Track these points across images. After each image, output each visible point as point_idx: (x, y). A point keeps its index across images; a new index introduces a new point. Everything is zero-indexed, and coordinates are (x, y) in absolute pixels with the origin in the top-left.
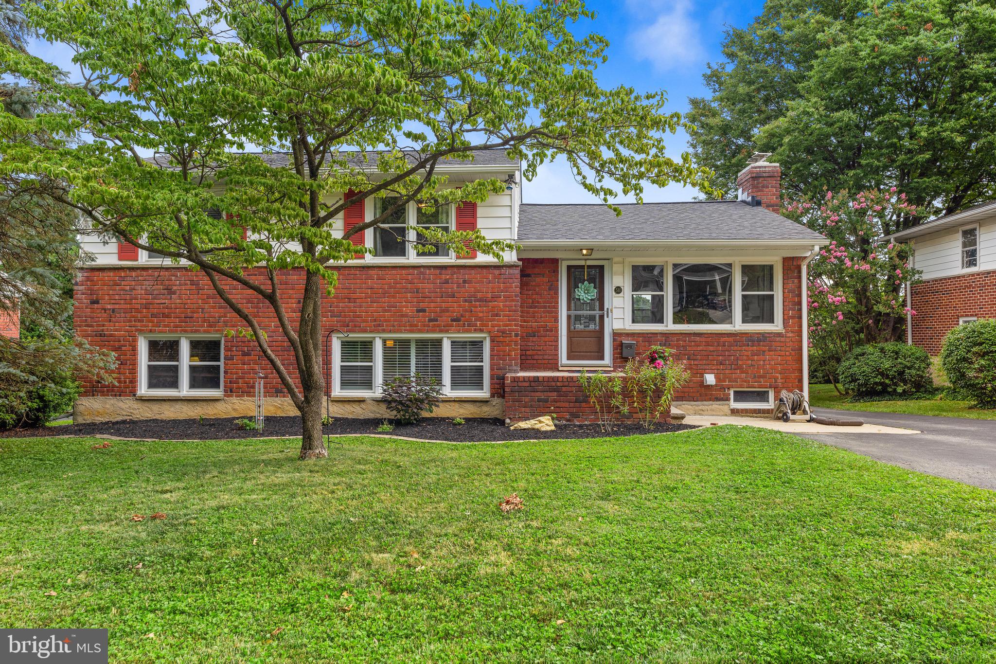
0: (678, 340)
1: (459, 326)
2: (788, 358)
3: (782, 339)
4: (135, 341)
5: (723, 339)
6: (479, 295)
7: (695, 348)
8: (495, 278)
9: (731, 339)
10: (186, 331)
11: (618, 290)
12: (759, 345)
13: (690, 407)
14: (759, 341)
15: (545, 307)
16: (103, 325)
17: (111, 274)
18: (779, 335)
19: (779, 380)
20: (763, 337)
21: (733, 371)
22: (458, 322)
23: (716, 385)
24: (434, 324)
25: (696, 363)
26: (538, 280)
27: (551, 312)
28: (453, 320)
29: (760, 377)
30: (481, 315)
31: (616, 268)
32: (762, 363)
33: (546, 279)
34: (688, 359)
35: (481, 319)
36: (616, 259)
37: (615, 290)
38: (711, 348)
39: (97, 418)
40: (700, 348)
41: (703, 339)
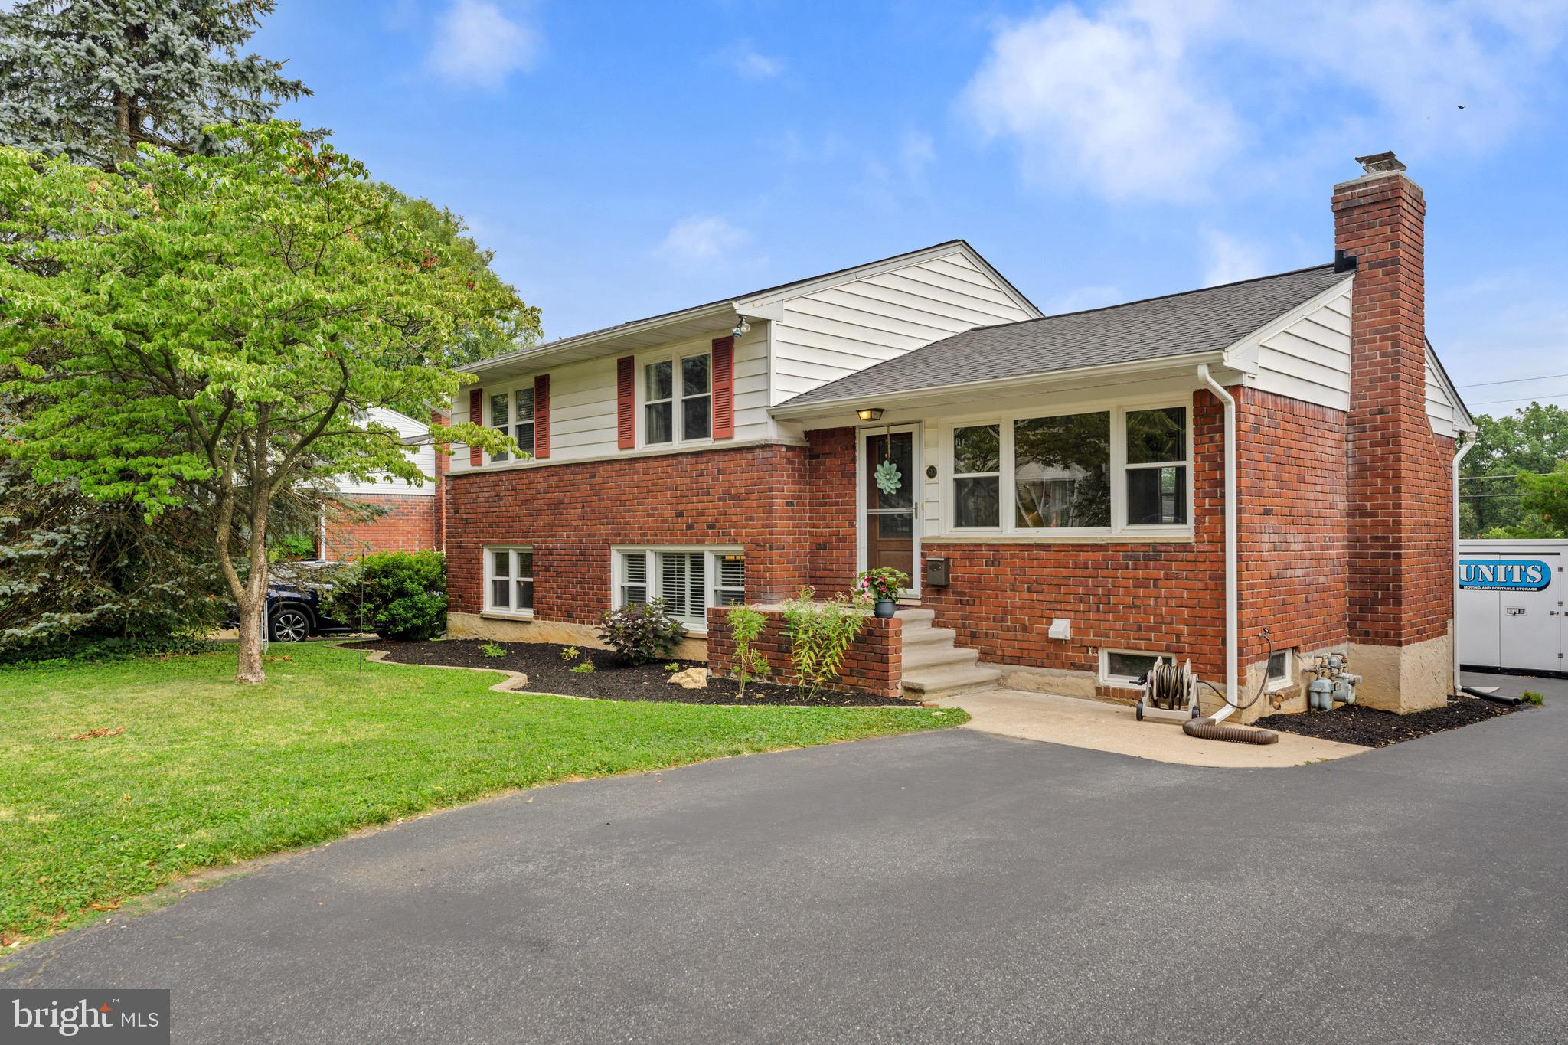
0: (1013, 556)
1: (713, 534)
2: (1201, 594)
3: (1191, 556)
4: (480, 553)
5: (1083, 555)
6: (733, 491)
7: (1038, 571)
8: (748, 464)
9: (1099, 556)
10: (515, 543)
11: (932, 472)
12: (1147, 568)
13: (1030, 676)
14: (1147, 558)
15: (837, 504)
16: (461, 537)
17: (465, 481)
18: (1184, 547)
19: (1185, 638)
20: (1155, 552)
21: (1101, 616)
22: (716, 529)
23: (1073, 640)
24: (691, 533)
25: (1041, 597)
26: (828, 461)
27: (844, 511)
28: (709, 527)
29: (1149, 629)
30: (734, 518)
31: (929, 435)
32: (1152, 601)
33: (838, 461)
34: (1029, 590)
35: (734, 525)
36: (929, 421)
37: (928, 473)
38: (1063, 572)
39: (459, 636)
40: (1046, 571)
41: (1051, 555)
